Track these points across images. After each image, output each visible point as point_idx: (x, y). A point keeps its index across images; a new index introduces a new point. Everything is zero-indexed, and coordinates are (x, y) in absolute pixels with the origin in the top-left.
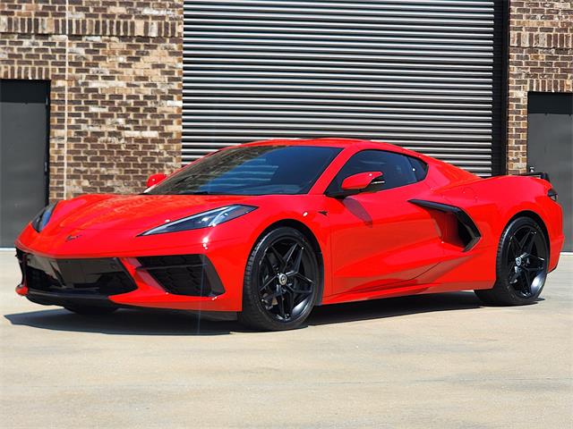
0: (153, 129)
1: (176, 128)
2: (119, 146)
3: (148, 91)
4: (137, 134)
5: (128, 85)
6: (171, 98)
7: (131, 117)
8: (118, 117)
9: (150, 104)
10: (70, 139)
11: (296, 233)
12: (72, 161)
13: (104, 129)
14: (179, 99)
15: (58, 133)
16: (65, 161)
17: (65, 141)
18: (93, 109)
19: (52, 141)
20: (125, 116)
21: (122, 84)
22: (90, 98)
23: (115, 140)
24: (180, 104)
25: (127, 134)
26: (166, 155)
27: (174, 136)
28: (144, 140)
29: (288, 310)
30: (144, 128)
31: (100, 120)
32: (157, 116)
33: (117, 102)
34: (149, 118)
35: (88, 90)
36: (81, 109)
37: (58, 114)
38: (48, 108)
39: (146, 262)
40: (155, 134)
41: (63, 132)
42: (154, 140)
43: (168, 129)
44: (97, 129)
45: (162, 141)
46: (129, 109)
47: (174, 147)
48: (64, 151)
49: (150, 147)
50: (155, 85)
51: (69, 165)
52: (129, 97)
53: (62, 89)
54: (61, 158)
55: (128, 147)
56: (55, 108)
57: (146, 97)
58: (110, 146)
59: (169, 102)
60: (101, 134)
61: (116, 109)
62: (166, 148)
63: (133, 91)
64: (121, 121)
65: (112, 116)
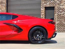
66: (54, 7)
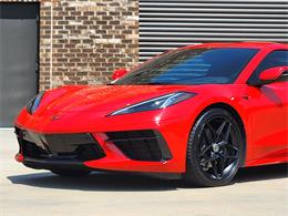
0: (117, 37)
1: (134, 36)
2: (91, 50)
3: (113, 9)
4: (105, 41)
5: (98, 4)
6: (131, 14)
7: (100, 28)
8: (91, 28)
9: (114, 18)
10: (55, 46)
11: (226, 113)
12: (56, 62)
13: (80, 37)
14: (136, 14)
15: (45, 41)
16: (51, 62)
17: (50, 48)
18: (72, 23)
19: (41, 48)
20: (95, 28)
21: (94, 4)
22: (69, 15)
23: (88, 46)
24: (137, 18)
25: (97, 41)
26: (127, 57)
27: (133, 42)
28: (110, 46)
29: (220, 171)
30: (111, 37)
31: (76, 31)
32: (120, 28)
33: (89, 17)
34: (113, 28)
35: (68, 9)
36: (63, 23)
37: (45, 27)
38: (39, 23)
39: (112, 136)
40: (118, 41)
41: (50, 41)
42: (117, 46)
43: (129, 37)
44: (74, 38)
45: (124, 46)
46: (98, 23)
47: (133, 51)
48: (50, 54)
49: (115, 51)
50: (118, 4)
51: (54, 65)
52: (99, 13)
53: (49, 8)
54: (48, 60)
55: (98, 50)
56: (43, 23)
57: (111, 13)
58: (84, 50)
59: (129, 17)
60: (78, 41)
61: (89, 23)
62: (127, 51)
63: (101, 9)
64: (93, 32)
65: (86, 28)
66: (38, 3)
